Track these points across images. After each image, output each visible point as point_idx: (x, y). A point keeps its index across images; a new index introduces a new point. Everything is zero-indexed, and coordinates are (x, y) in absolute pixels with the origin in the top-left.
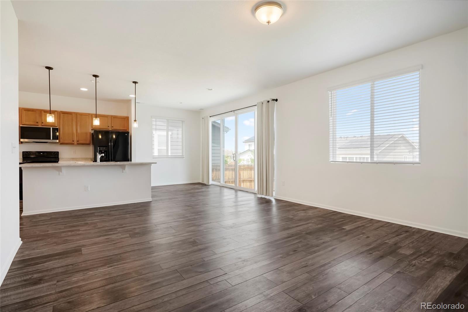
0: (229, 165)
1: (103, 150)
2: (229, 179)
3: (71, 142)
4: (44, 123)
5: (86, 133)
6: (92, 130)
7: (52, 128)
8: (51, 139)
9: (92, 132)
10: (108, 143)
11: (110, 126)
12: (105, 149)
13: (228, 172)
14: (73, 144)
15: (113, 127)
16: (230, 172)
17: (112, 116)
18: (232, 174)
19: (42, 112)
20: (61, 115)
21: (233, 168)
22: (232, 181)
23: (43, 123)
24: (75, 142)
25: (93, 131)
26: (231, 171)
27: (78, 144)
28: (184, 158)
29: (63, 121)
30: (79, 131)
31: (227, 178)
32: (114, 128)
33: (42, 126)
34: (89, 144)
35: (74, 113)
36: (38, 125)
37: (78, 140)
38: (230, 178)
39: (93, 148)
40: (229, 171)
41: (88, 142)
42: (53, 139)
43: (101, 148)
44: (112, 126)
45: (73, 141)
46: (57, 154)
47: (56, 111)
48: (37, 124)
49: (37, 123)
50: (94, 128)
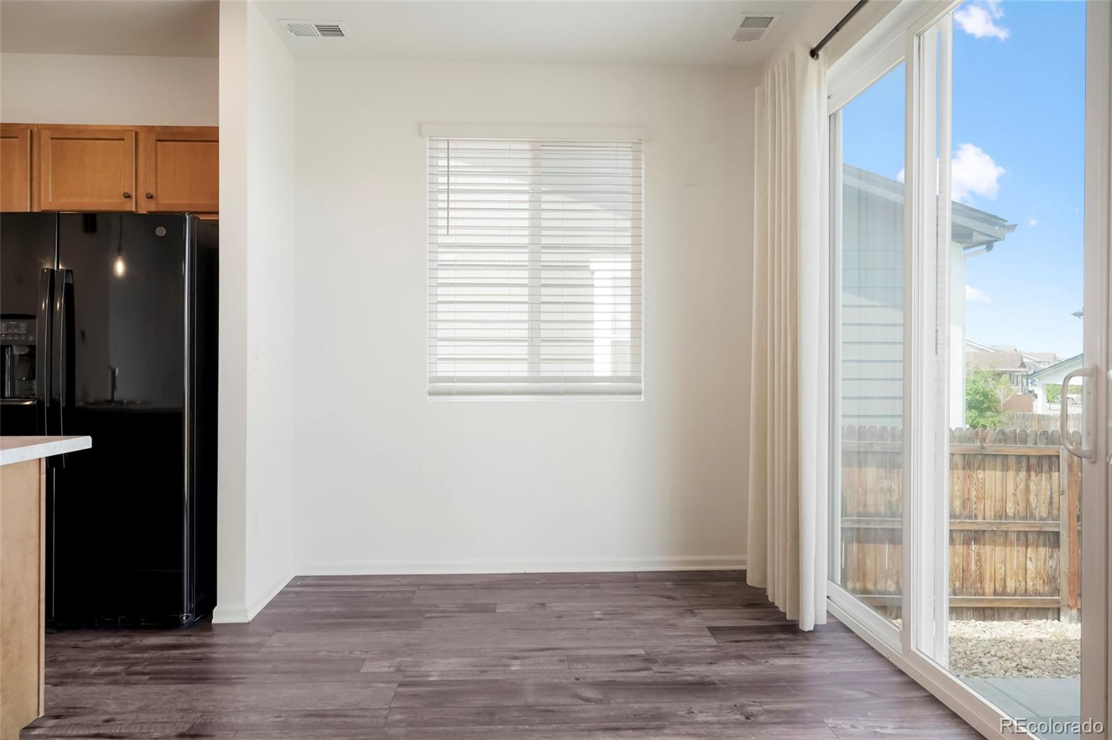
0: (1003, 433)
1: (14, 343)
2: (1002, 515)
11: (136, 190)
12: (27, 335)
13: (999, 473)
16: (1011, 474)
17: (146, 132)
18: (1022, 486)
21: (1032, 453)
22: (1026, 533)
26: (1018, 470)
28: (639, 393)
31: (990, 513)
38: (1010, 512)
40: (1005, 468)
44: (150, 189)
50: (48, 208)
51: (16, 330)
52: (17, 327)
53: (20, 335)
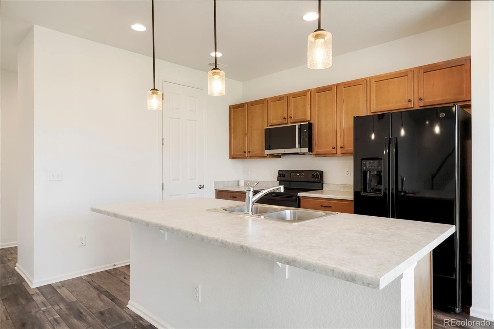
3: (330, 149)
4: (292, 117)
7: (299, 126)
8: (297, 146)
11: (414, 97)
12: (378, 167)
14: (336, 154)
15: (422, 100)
17: (420, 69)
19: (290, 99)
20: (316, 97)
24: (339, 151)
27: (341, 153)
29: (318, 107)
30: (344, 125)
32: (426, 101)
33: (291, 123)
35: (337, 85)
36: (286, 124)
37: (342, 145)
42: (299, 147)
43: (368, 162)
44: (421, 96)
45: (334, 148)
46: (317, 175)
47: (308, 90)
48: (285, 121)
49: (284, 118)
50: (374, 111)
51: (373, 165)
52: (373, 163)
53: (375, 166)
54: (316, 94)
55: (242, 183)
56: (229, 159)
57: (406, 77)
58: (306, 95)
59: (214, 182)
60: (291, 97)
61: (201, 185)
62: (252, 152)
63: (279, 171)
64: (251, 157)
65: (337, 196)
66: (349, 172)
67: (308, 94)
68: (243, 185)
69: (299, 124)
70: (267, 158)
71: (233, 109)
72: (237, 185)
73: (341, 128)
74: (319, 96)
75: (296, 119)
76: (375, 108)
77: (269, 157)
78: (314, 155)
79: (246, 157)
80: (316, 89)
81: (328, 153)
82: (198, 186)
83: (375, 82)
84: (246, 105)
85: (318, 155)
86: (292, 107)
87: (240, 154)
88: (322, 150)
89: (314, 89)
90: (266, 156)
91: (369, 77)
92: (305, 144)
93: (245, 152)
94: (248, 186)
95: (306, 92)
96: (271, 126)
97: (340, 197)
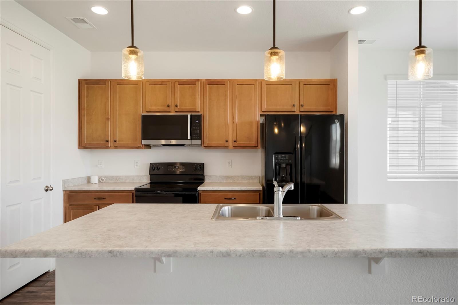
1: (284, 163)
3: (222, 142)
4: (178, 105)
5: (251, 124)
6: (261, 115)
7: (191, 116)
8: (189, 138)
9: (262, 120)
10: (296, 144)
11: (297, 104)
12: (289, 160)
14: (227, 147)
15: (302, 106)
17: (300, 81)
19: (176, 85)
20: (206, 88)
23: (176, 106)
24: (231, 144)
25: (263, 118)
27: (235, 147)
29: (210, 99)
30: (237, 120)
32: (306, 108)
33: (176, 112)
34: (255, 147)
35: (229, 80)
36: (169, 112)
37: (235, 139)
39: (264, 154)
41: (253, 143)
42: (191, 139)
43: (280, 156)
44: (301, 103)
45: (227, 141)
46: (201, 167)
47: (198, 80)
48: (167, 109)
49: (168, 106)
50: (265, 110)
51: (284, 158)
52: (285, 157)
53: (286, 160)
54: (207, 85)
55: (95, 180)
56: (78, 148)
57: (291, 85)
58: (196, 85)
59: (62, 181)
60: (177, 84)
61: (47, 187)
62: (118, 142)
63: (150, 163)
64: (116, 147)
65: (242, 188)
66: (231, 164)
67: (198, 84)
68: (97, 182)
69: (191, 114)
70: (142, 148)
71: (86, 84)
72: (86, 182)
73: (233, 122)
74: (210, 88)
75: (182, 108)
76: (266, 107)
77: (144, 149)
78: (204, 147)
79: (109, 147)
80: (207, 80)
81: (220, 146)
82: (44, 188)
83: (266, 84)
84: (110, 82)
85: (208, 147)
86: (178, 95)
87: (98, 142)
88: (214, 143)
89: (204, 80)
90: (141, 147)
91: (260, 79)
92: (196, 136)
93: (107, 141)
94: (102, 182)
95: (196, 82)
96: (148, 112)
97: (246, 189)
